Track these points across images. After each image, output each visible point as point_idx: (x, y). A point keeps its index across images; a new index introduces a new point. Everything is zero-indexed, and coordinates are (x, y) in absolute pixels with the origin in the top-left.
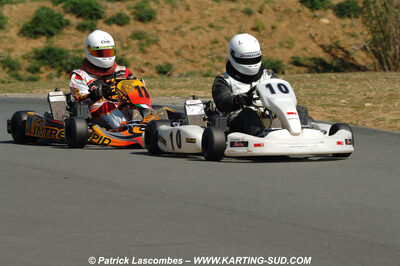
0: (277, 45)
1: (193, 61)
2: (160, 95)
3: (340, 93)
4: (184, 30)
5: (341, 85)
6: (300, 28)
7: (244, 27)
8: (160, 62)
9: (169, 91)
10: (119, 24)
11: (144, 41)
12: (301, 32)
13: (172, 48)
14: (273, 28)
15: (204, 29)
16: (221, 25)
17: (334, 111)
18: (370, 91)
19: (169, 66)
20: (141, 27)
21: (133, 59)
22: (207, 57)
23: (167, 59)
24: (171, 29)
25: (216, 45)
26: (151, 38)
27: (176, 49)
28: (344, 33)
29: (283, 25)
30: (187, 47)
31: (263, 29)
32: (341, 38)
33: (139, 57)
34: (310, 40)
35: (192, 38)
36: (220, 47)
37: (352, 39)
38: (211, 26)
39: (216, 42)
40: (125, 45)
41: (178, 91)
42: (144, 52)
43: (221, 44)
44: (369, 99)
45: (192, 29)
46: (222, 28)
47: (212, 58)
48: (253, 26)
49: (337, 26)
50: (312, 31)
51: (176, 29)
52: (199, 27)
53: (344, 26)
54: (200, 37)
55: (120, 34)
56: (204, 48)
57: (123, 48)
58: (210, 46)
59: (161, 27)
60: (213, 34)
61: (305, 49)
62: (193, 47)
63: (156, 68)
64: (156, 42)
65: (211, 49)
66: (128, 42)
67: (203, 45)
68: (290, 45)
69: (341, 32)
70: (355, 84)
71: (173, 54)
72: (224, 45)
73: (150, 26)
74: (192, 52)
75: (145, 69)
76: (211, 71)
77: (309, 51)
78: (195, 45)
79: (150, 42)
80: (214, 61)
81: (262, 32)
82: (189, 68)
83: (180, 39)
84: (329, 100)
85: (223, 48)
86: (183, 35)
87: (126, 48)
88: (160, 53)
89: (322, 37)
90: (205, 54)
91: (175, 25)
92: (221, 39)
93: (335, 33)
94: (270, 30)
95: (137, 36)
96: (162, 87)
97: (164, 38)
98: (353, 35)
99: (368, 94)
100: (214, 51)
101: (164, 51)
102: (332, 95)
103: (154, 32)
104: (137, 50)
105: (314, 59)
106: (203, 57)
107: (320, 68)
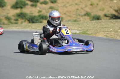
17: (107, 33)
40: (47, 11)
61: (108, 11)
68: (103, 10)
84: (106, 30)
102: (108, 28)
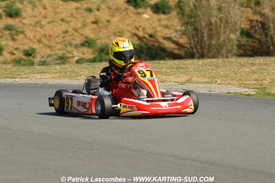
0: (112, 34)
1: (50, 47)
4: (43, 23)
6: (128, 21)
7: (87, 21)
8: (26, 47)
11: (13, 32)
13: (35, 37)
14: (108, 21)
15: (57, 22)
16: (70, 19)
19: (34, 50)
20: (11, 21)
21: (6, 45)
22: (60, 43)
23: (31, 45)
24: (33, 22)
25: (67, 35)
26: (18, 29)
27: (37, 38)
28: (160, 25)
29: (116, 19)
30: (46, 35)
31: (101, 22)
32: (159, 29)
33: (10, 43)
34: (136, 31)
35: (49, 29)
36: (70, 36)
37: (167, 30)
38: (62, 20)
39: (67, 32)
42: (13, 39)
43: (70, 33)
45: (49, 23)
46: (71, 22)
47: (64, 44)
48: (94, 20)
49: (155, 20)
50: (137, 24)
51: (37, 23)
52: (53, 21)
54: (55, 29)
56: (58, 37)
58: (63, 35)
59: (25, 21)
60: (64, 27)
62: (50, 36)
63: (24, 51)
64: (23, 32)
65: (63, 37)
66: (2, 33)
67: (57, 34)
69: (158, 25)
71: (35, 41)
72: (73, 34)
73: (17, 20)
74: (50, 40)
75: (15, 52)
76: (64, 54)
77: (135, 38)
78: (51, 34)
79: (18, 32)
80: (66, 46)
81: (101, 25)
82: (48, 51)
83: (39, 29)
85: (72, 37)
86: (42, 27)
87: (1, 37)
88: (26, 41)
89: (144, 28)
90: (58, 40)
91: (36, 20)
92: (70, 30)
93: (154, 25)
94: (106, 23)
95: (8, 28)
97: (29, 29)
98: (167, 27)
100: (66, 39)
101: (29, 39)
103: (20, 25)
104: (9, 38)
106: (57, 43)
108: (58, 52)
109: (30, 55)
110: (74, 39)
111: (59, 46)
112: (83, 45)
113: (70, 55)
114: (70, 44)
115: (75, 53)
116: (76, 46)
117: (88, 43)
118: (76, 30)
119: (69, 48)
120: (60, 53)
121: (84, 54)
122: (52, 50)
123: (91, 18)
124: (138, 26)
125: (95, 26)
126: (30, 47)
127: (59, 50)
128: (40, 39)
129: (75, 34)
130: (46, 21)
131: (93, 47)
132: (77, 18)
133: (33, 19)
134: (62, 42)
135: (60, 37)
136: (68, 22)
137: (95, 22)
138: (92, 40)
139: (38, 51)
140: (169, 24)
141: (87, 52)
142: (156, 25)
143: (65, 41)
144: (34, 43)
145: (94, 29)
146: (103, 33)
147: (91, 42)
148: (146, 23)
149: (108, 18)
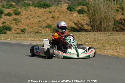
1: (32, 28)
2: (19, 40)
3: (78, 39)
4: (30, 18)
5: (78, 36)
6: (67, 17)
7: (49, 17)
8: (22, 28)
9: (22, 38)
10: (9, 16)
11: (17, 21)
12: (67, 19)
13: (26, 23)
14: (58, 17)
15: (36, 17)
16: (41, 16)
18: (88, 38)
19: (25, 29)
20: (16, 17)
21: (13, 27)
24: (25, 17)
25: (40, 23)
27: (27, 24)
28: (81, 19)
29: (61, 16)
30: (31, 23)
31: (55, 17)
32: (80, 21)
33: (15, 26)
34: (70, 21)
35: (32, 20)
36: (41, 23)
37: (83, 21)
38: (38, 16)
39: (40, 22)
41: (25, 38)
42: (17, 24)
43: (41, 22)
44: (87, 41)
45: (32, 18)
46: (42, 17)
47: (39, 27)
48: (52, 17)
50: (70, 18)
51: (27, 17)
52: (34, 17)
53: (80, 17)
54: (35, 20)
55: (9, 19)
56: (36, 23)
57: (10, 23)
58: (38, 23)
59: (22, 17)
60: (39, 19)
62: (32, 23)
63: (21, 30)
64: (21, 22)
65: (38, 24)
66: (12, 22)
69: (79, 18)
70: (83, 36)
71: (26, 25)
72: (42, 22)
73: (19, 16)
74: (32, 25)
75: (17, 30)
76: (38, 31)
77: (70, 24)
78: (33, 22)
79: (19, 22)
80: (39, 28)
81: (55, 19)
82: (31, 30)
83: (28, 20)
86: (29, 19)
87: (11, 23)
88: (22, 25)
89: (74, 20)
90: (36, 25)
91: (27, 16)
92: (41, 21)
93: (78, 19)
94: (57, 18)
95: (15, 19)
96: (20, 37)
97: (23, 20)
98: (83, 20)
99: (87, 40)
100: (39, 24)
101: (23, 24)
103: (20, 18)
104: (15, 24)
105: (71, 27)
106: (36, 26)
107: (73, 30)
108: (35, 30)
109: (23, 31)
110: (43, 25)
111: (36, 28)
112: (46, 27)
113: (41, 31)
114: (41, 27)
115: (43, 31)
116: (44, 28)
117: (49, 26)
118: (44, 21)
119: (40, 29)
120: (36, 30)
121: (47, 31)
122: (33, 29)
123: (51, 15)
124: (71, 19)
125: (52, 19)
126: (23, 28)
127: (36, 29)
128: (28, 24)
129: (44, 22)
130: (31, 17)
131: (51, 28)
132: (45, 16)
133: (26, 16)
134: (37, 26)
135: (37, 23)
136: (41, 17)
137: (53, 18)
138: (51, 25)
139: (27, 29)
140: (84, 18)
141: (48, 30)
142: (79, 19)
143: (39, 25)
144: (25, 26)
145: (52, 20)
146: (56, 22)
147: (50, 26)
148: (74, 18)
149: (58, 15)
